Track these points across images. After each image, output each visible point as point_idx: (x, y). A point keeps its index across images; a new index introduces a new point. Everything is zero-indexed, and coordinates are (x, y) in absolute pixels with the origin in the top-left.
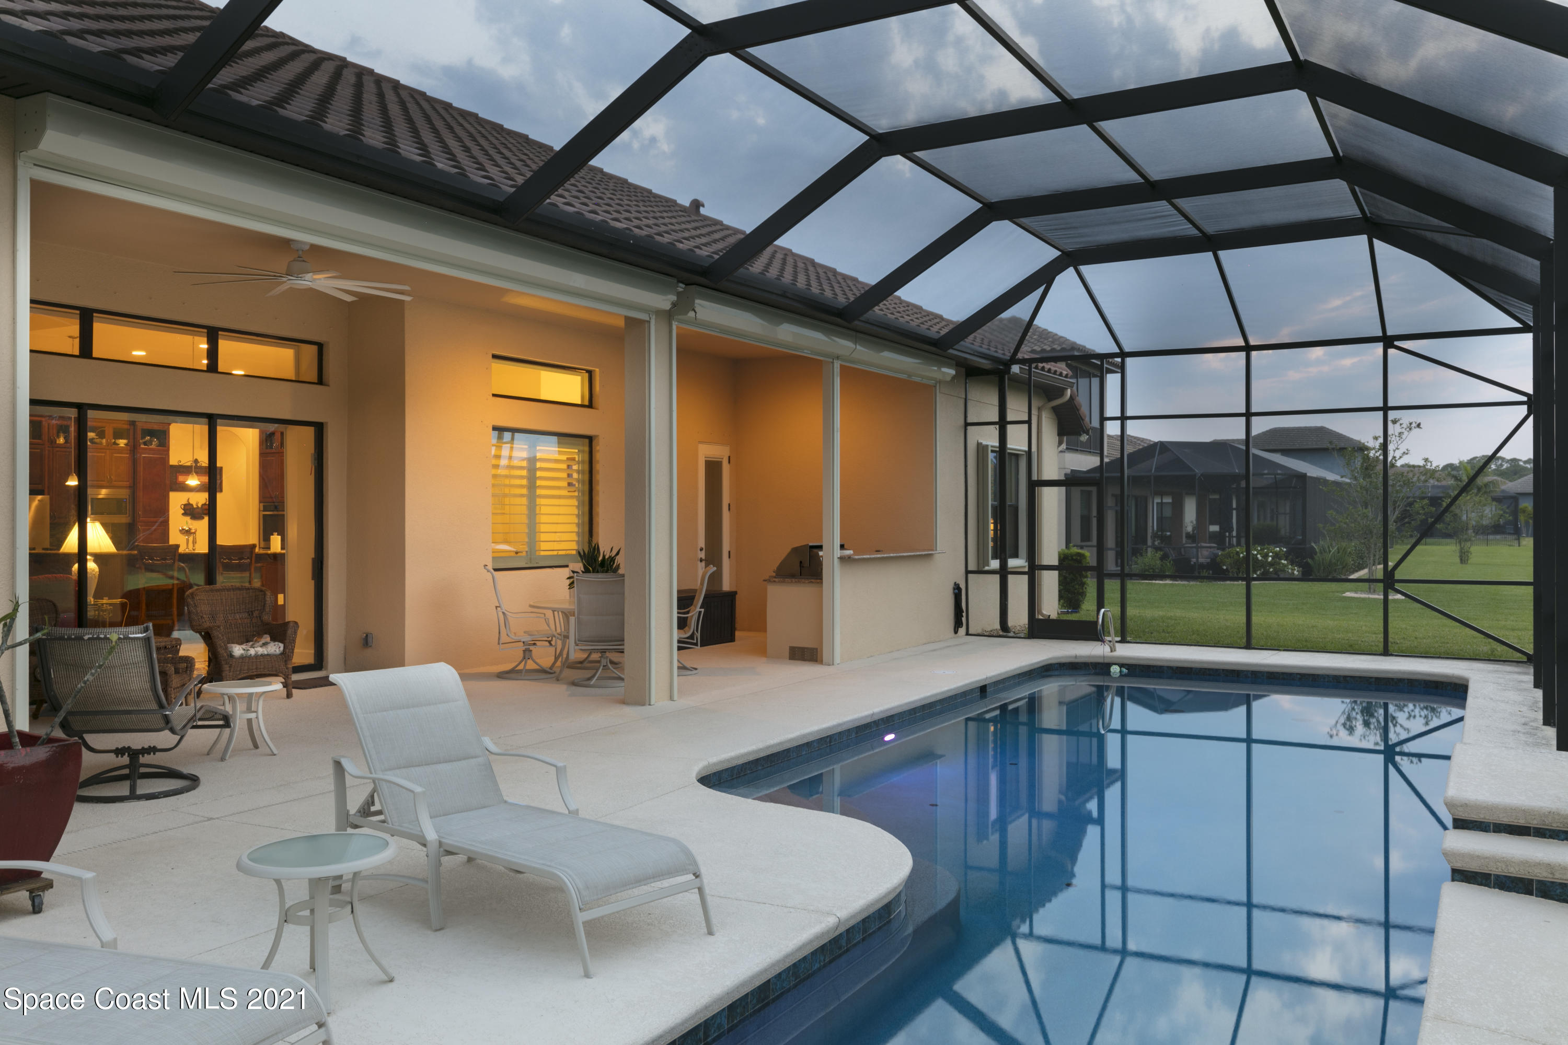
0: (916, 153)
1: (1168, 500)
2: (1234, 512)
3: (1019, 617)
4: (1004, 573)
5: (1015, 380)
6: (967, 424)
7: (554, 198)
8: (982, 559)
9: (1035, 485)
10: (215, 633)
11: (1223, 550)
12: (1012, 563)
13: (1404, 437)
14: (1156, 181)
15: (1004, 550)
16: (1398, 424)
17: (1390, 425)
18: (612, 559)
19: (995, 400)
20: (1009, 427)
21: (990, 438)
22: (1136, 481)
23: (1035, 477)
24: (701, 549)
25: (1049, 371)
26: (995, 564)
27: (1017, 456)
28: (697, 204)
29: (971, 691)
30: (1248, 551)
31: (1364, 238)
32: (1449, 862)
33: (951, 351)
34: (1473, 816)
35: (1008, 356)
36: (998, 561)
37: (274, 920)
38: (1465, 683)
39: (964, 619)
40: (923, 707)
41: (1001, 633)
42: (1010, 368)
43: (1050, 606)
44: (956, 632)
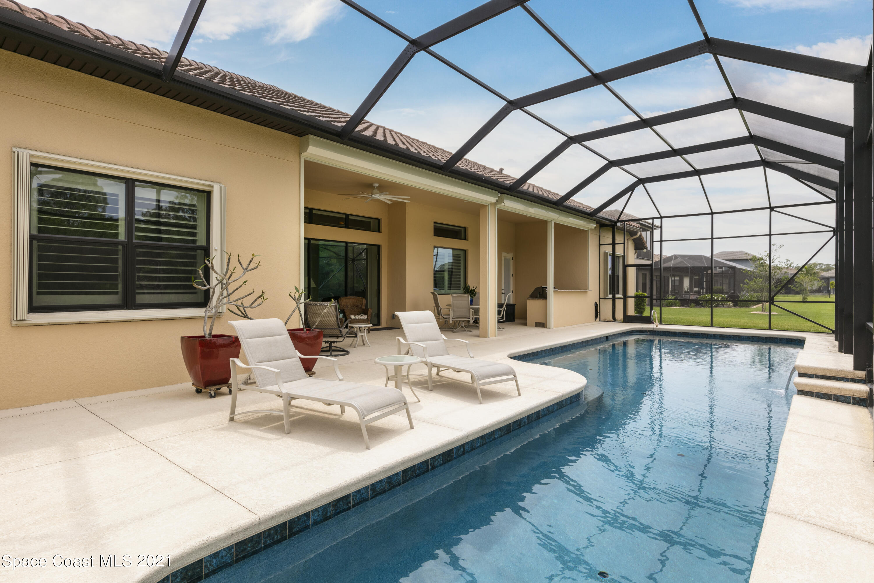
0: (583, 143)
1: (677, 278)
2: (705, 283)
3: (620, 315)
4: (614, 299)
5: (618, 228)
6: (600, 245)
7: (457, 165)
8: (605, 294)
9: (625, 267)
10: (346, 311)
11: (700, 295)
12: (617, 296)
13: (778, 251)
14: (676, 149)
15: (614, 290)
16: (775, 245)
17: (772, 246)
18: (474, 290)
19: (611, 236)
20: (616, 245)
21: (609, 250)
22: (666, 269)
23: (626, 264)
24: (503, 290)
25: (632, 225)
26: (611, 296)
27: (619, 257)
28: (501, 170)
29: (603, 337)
30: (712, 296)
31: (762, 167)
32: (796, 387)
33: (594, 217)
34: (807, 372)
35: (616, 219)
36: (612, 295)
37: (385, 379)
38: (804, 339)
39: (599, 315)
40: (585, 342)
41: (613, 321)
42: (616, 224)
43: (631, 311)
44: (596, 320)
